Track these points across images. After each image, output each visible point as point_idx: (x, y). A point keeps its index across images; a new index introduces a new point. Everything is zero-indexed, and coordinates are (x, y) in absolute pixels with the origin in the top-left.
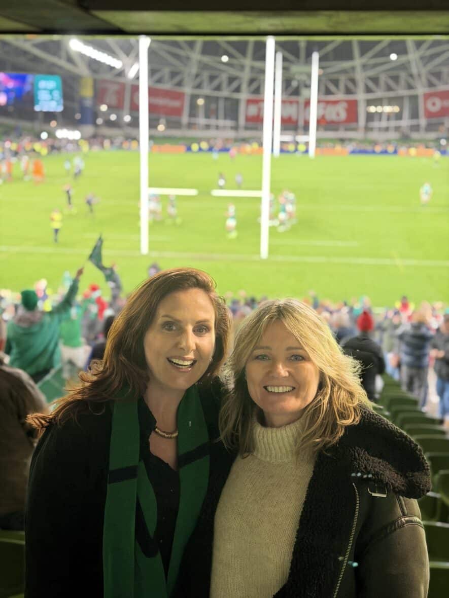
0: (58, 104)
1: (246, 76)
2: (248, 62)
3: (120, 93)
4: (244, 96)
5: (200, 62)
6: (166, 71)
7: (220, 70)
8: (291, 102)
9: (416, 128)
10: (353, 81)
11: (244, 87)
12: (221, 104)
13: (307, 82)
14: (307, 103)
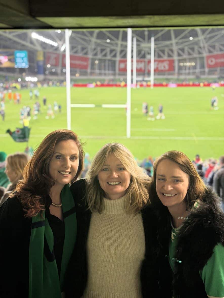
0: (26, 65)
1: (119, 49)
2: (120, 42)
3: (57, 59)
4: (118, 59)
5: (96, 43)
6: (79, 47)
7: (106, 46)
8: (141, 62)
9: (203, 73)
10: (172, 51)
11: (118, 54)
12: (107, 63)
13: (149, 51)
14: (149, 62)
